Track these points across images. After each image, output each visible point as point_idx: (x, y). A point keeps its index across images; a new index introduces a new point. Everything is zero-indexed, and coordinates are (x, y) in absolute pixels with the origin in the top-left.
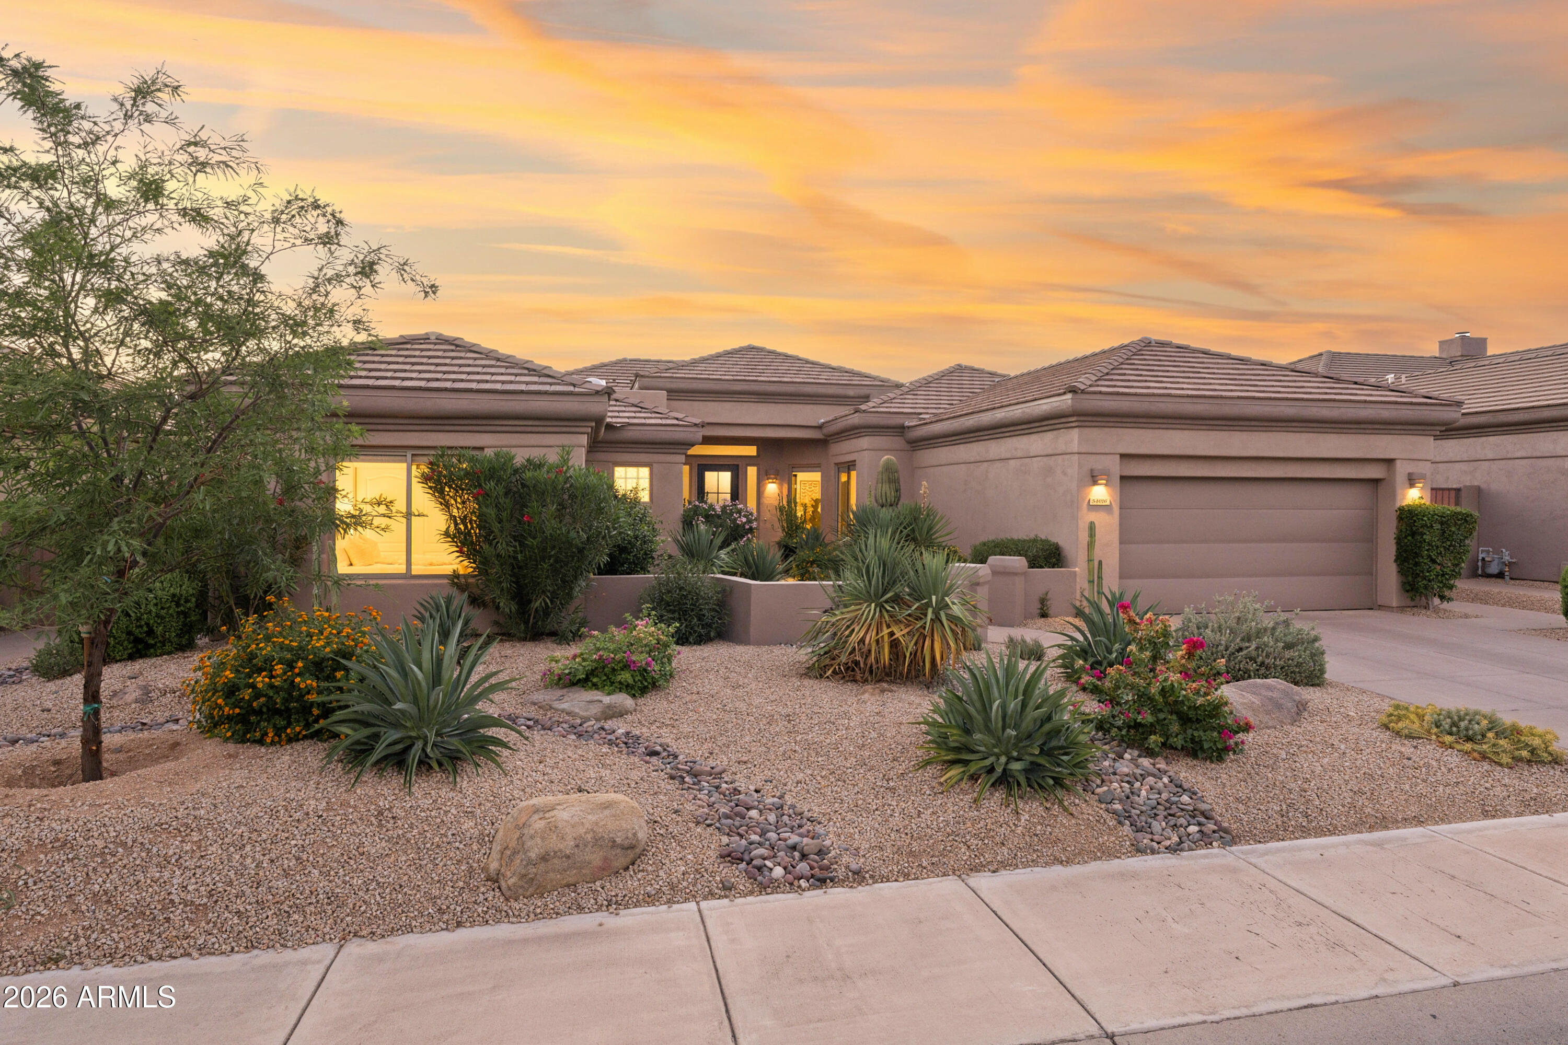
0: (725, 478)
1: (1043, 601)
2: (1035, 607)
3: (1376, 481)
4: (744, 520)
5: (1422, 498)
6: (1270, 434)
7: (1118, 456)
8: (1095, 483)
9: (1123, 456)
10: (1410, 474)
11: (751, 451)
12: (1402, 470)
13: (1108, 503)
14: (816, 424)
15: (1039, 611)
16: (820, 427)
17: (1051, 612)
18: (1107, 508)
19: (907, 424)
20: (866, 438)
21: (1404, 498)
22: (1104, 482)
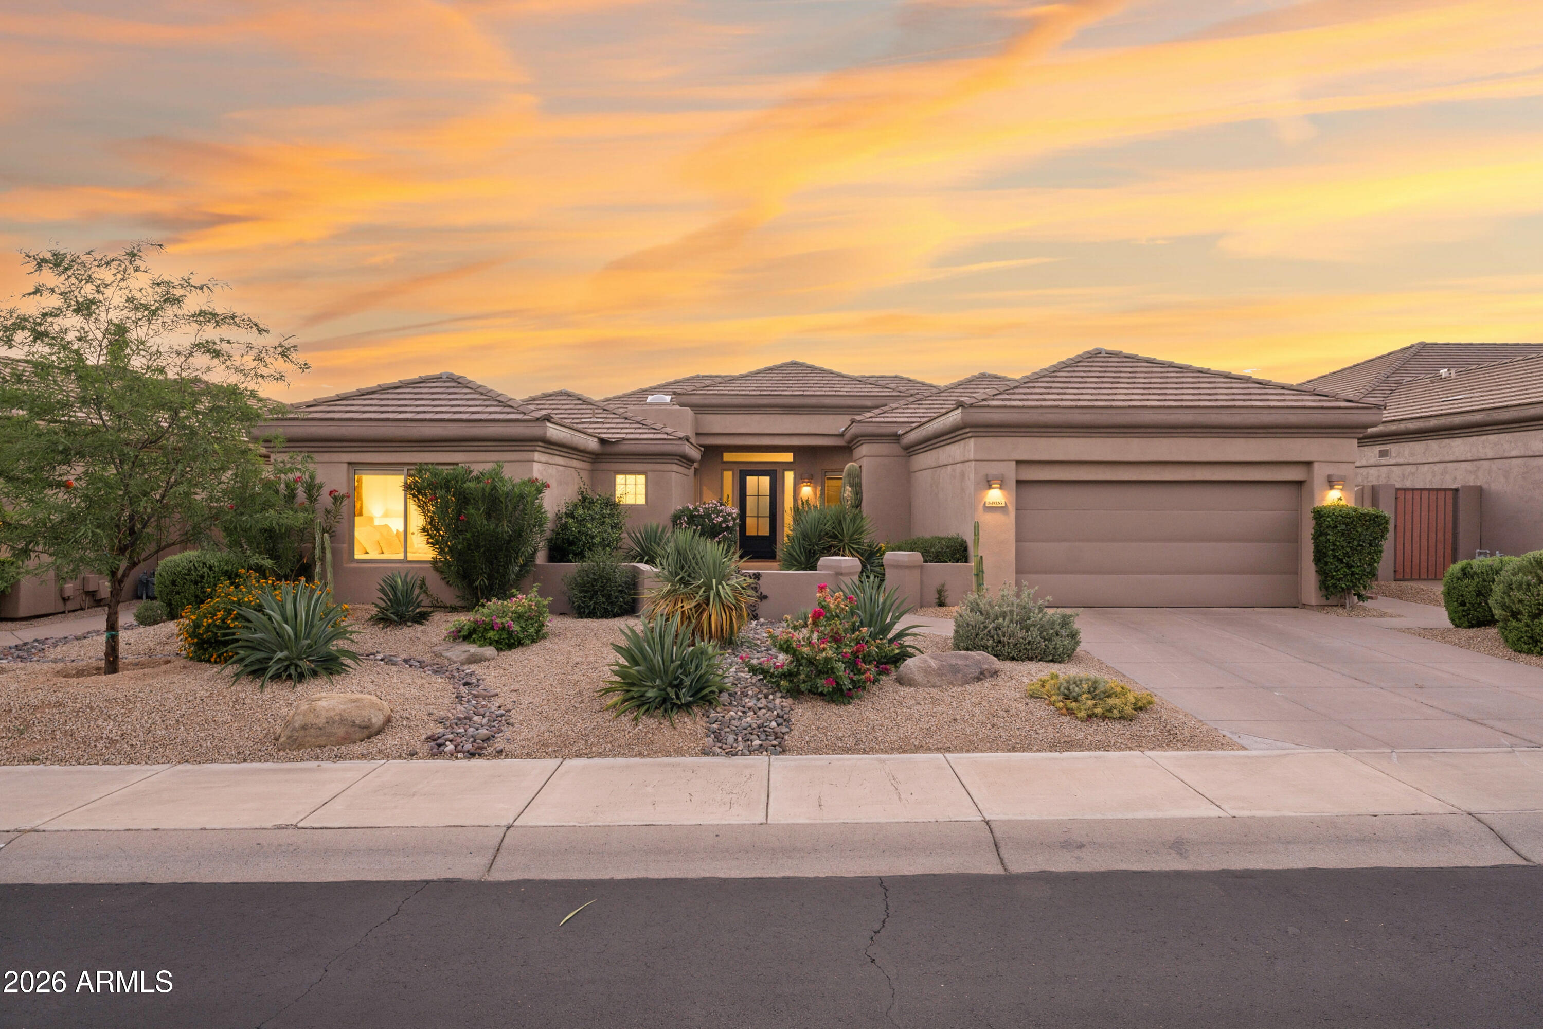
0: (765, 481)
1: (940, 592)
2: (933, 597)
3: (1300, 483)
4: (720, 519)
5: (1340, 499)
6: (1171, 440)
7: (1014, 462)
8: (990, 487)
9: (1018, 462)
10: (1329, 476)
11: (788, 457)
12: (1320, 472)
13: (1003, 505)
14: (837, 433)
15: (937, 601)
16: (842, 435)
17: (947, 601)
18: (1003, 509)
19: (900, 432)
20: (864, 446)
21: (1323, 499)
22: (998, 486)
